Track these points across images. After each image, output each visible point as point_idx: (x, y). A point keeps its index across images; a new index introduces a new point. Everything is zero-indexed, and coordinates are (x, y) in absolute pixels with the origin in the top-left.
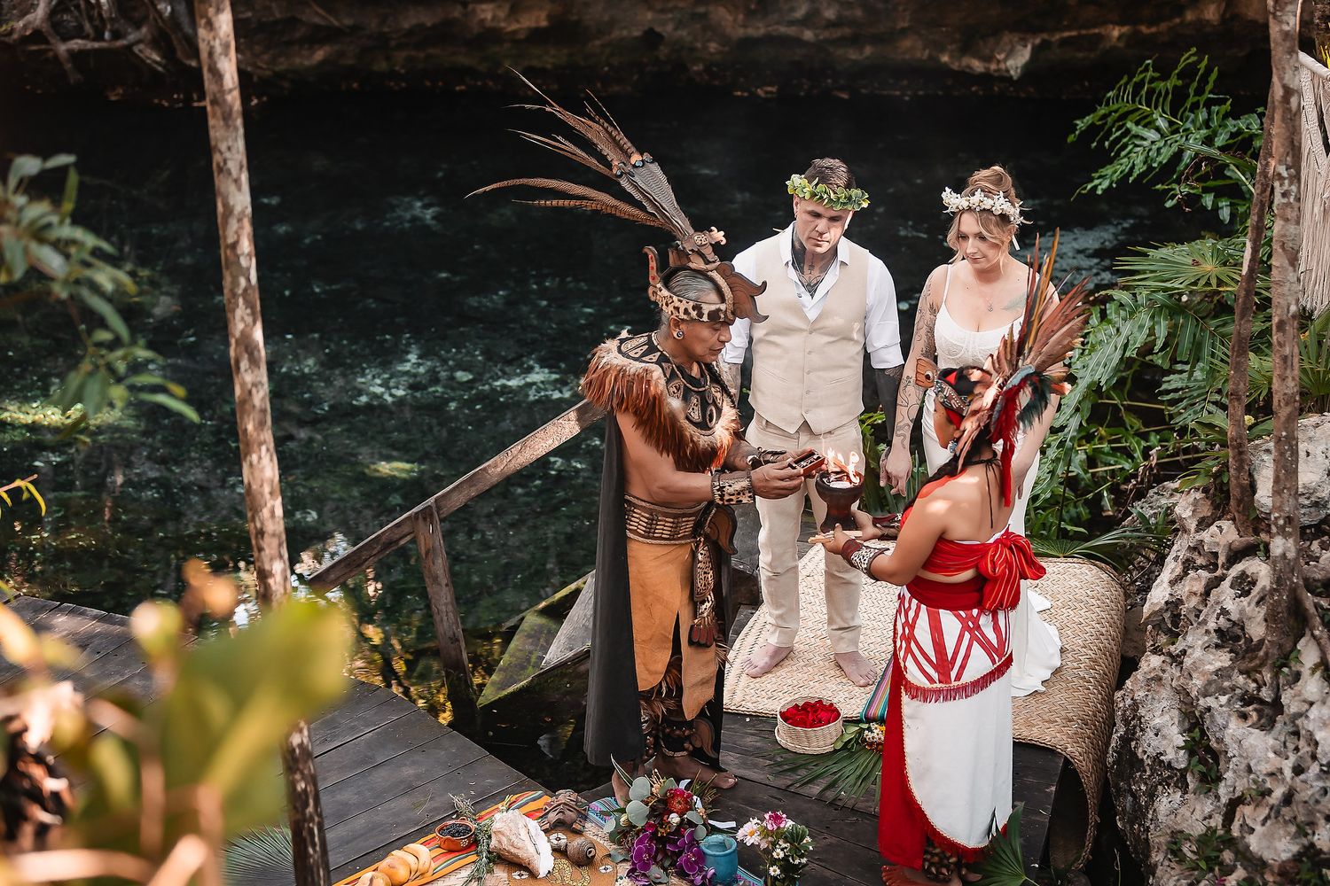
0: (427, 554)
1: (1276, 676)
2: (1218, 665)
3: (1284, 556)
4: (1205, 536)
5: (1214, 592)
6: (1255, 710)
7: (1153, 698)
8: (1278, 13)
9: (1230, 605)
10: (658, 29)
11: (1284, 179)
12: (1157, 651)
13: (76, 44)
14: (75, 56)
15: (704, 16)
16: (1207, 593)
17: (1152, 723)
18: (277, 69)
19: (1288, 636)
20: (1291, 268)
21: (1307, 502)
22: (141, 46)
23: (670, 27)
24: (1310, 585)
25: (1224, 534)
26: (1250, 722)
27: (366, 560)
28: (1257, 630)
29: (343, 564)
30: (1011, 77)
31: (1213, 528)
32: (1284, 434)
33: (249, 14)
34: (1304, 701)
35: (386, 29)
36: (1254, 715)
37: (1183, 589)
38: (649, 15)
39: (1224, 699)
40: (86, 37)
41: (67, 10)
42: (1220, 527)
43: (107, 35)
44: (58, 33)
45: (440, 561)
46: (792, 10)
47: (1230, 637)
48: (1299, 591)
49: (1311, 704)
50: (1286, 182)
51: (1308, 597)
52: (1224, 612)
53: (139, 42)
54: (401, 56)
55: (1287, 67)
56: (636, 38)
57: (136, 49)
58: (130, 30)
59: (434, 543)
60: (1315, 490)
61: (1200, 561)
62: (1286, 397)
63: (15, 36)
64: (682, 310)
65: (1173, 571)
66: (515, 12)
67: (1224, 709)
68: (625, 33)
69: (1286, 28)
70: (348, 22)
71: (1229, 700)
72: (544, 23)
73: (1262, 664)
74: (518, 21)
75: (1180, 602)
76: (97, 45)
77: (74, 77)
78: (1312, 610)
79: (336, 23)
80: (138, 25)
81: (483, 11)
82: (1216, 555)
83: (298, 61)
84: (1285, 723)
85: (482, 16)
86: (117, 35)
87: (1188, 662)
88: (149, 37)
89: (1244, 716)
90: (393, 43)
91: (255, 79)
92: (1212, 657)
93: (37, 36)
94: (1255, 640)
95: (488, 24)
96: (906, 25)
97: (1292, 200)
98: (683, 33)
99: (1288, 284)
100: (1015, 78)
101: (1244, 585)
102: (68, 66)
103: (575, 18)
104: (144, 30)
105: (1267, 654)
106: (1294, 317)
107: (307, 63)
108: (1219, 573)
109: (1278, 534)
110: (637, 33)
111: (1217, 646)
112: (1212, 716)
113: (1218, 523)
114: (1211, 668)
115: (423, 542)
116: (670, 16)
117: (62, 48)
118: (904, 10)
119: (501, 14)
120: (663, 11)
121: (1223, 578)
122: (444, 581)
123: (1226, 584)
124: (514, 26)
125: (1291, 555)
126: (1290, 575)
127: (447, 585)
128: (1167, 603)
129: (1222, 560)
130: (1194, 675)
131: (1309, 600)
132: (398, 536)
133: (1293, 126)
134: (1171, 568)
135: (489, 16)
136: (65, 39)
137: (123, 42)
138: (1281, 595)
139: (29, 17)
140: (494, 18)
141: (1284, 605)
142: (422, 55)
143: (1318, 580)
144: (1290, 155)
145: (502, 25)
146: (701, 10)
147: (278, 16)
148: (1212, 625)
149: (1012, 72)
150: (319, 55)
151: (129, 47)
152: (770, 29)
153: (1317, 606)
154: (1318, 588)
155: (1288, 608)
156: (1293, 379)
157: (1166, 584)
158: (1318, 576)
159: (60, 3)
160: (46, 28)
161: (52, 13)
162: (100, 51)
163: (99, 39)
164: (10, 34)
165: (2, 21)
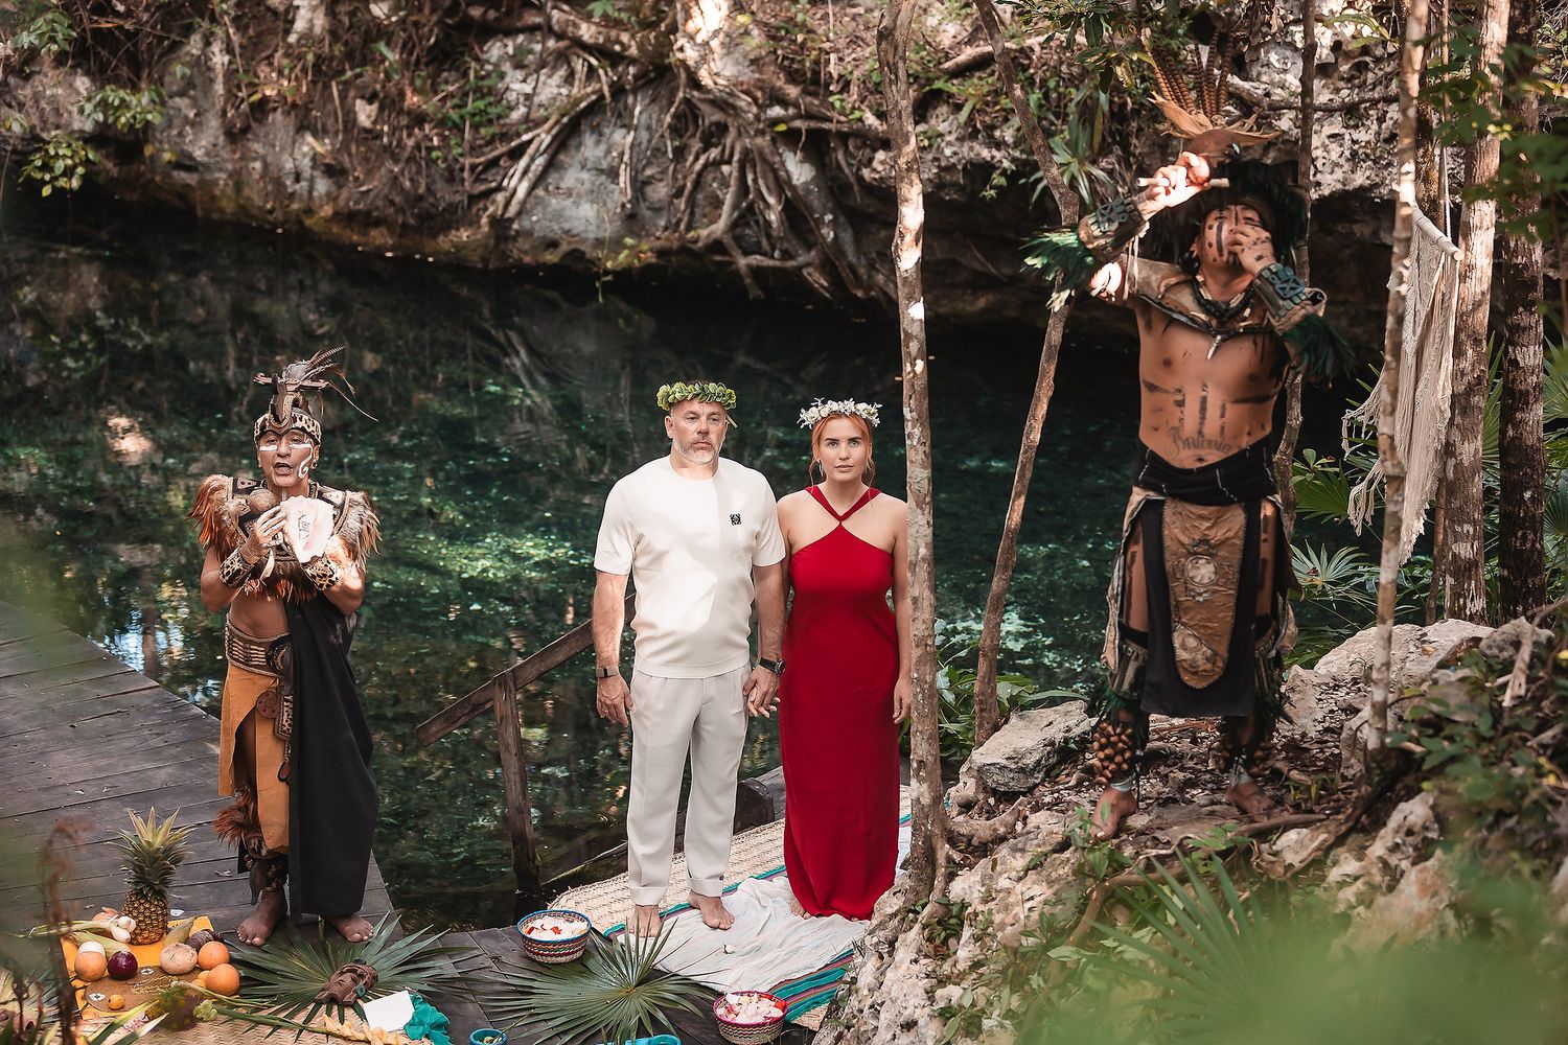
0: (502, 720)
3: (918, 800)
13: (756, 260)
14: (757, 272)
18: (940, 310)
21: (1014, 766)
22: (811, 270)
40: (764, 254)
41: (748, 225)
43: (777, 254)
44: (740, 247)
51: (944, 848)
53: (808, 265)
57: (805, 272)
58: (801, 252)
59: (507, 710)
60: (1024, 756)
63: (700, 244)
76: (771, 263)
77: (755, 293)
80: (809, 247)
83: (960, 306)
86: (787, 255)
88: (818, 261)
89: (881, 957)
93: (716, 246)
102: (748, 281)
104: (813, 253)
106: (924, 559)
107: (968, 308)
109: (914, 777)
117: (743, 262)
125: (926, 801)
126: (925, 821)
136: (746, 253)
137: (791, 264)
139: (713, 227)
142: (1086, 317)
147: (939, 256)
150: (982, 302)
151: (800, 268)
159: (741, 217)
160: (727, 240)
161: (733, 226)
162: (774, 269)
163: (772, 257)
164: (696, 241)
165: (689, 228)
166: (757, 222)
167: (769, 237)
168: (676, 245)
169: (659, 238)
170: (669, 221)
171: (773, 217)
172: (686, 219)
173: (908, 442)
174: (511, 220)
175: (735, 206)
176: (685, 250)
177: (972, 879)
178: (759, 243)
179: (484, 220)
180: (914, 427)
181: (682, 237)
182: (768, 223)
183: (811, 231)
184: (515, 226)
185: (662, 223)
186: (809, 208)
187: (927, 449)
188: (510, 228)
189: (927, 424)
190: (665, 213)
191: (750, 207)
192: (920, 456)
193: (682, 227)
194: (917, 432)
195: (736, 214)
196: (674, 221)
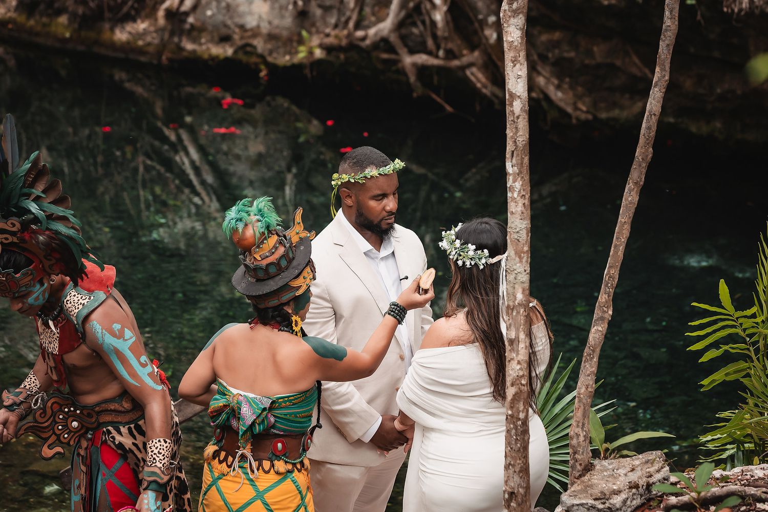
13: (422, 58)
14: (422, 70)
22: (474, 70)
33: (572, 54)
40: (430, 53)
41: (414, 24)
43: (441, 53)
44: (406, 45)
53: (471, 65)
57: (468, 73)
58: (465, 52)
63: (368, 42)
76: (436, 62)
80: (472, 48)
86: (451, 55)
88: (480, 62)
91: (574, 121)
93: (383, 43)
102: (413, 79)
104: (476, 54)
136: (412, 52)
137: (456, 63)
139: (381, 26)
151: (463, 68)
159: (408, 16)
160: (393, 38)
161: (400, 26)
162: (439, 69)
163: (437, 57)
164: (364, 39)
165: (358, 26)
166: (423, 22)
167: (435, 37)
168: (344, 42)
169: (328, 35)
170: (338, 20)
171: (438, 17)
172: (355, 17)
173: (509, 195)
174: (187, 14)
175: (403, 6)
176: (353, 46)
178: (424, 43)
179: (161, 13)
180: (514, 181)
181: (349, 35)
182: (433, 23)
183: (475, 32)
184: (191, 20)
185: (333, 21)
186: (475, 10)
187: (527, 202)
188: (185, 21)
189: (527, 178)
190: (335, 12)
191: (418, 9)
192: (520, 208)
193: (351, 24)
194: (518, 185)
195: (403, 14)
196: (343, 19)
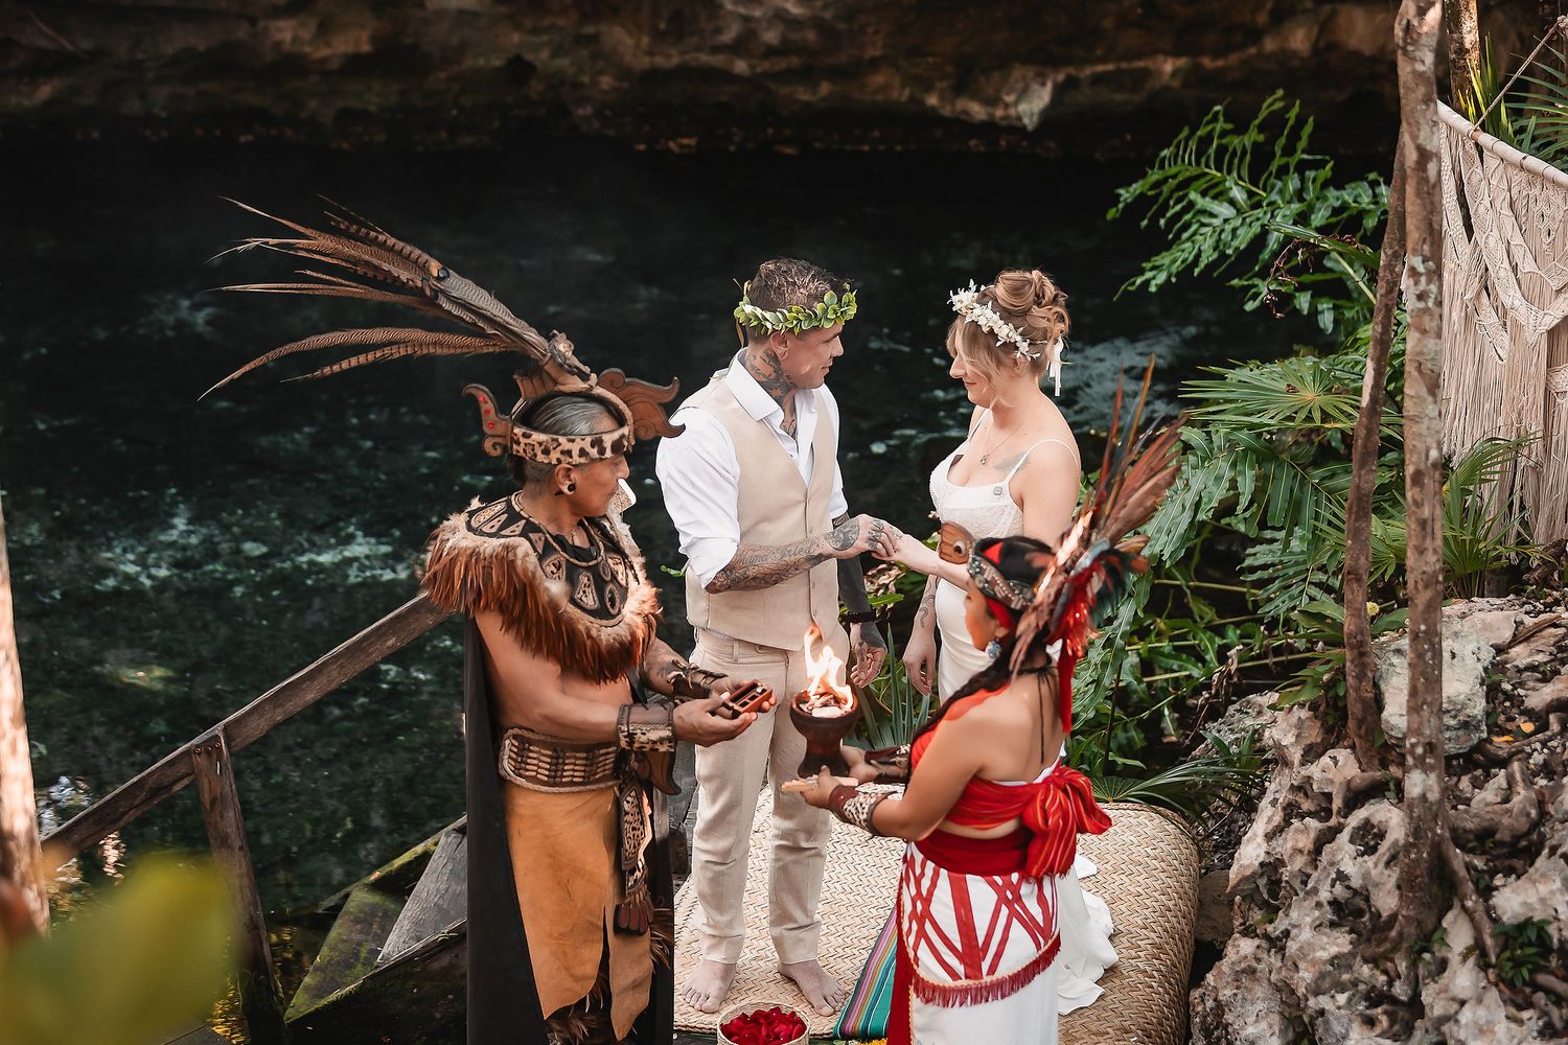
0: (213, 801)
1: (1413, 966)
2: (1334, 950)
3: (1423, 797)
4: (1315, 770)
5: (1327, 848)
6: (1385, 1012)
7: (1244, 999)
8: (1410, 48)
9: (1348, 867)
10: (529, 57)
11: (1420, 275)
12: (1248, 932)
15: (594, 39)
16: (1317, 850)
17: (1244, 1034)
19: (1430, 908)
20: (1430, 399)
21: (1453, 722)
23: (544, 55)
24: (1459, 838)
25: (1340, 768)
26: (1378, 1030)
27: (125, 813)
28: (1386, 901)
29: (91, 820)
30: (1024, 127)
31: (1325, 760)
32: (1423, 627)
34: (1453, 999)
35: (140, 56)
36: (1384, 1020)
37: (1285, 845)
38: (516, 37)
39: (1342, 998)
42: (1334, 758)
45: (231, 814)
46: (718, 31)
47: (1349, 911)
48: (1444, 847)
49: (1462, 1003)
50: (1423, 279)
51: (1456, 855)
52: (1342, 877)
54: (160, 94)
55: (1422, 121)
56: (497, 69)
59: (223, 788)
60: (1464, 706)
61: (1306, 805)
62: (1425, 577)
64: (575, 453)
65: (1270, 820)
66: (325, 29)
67: (1343, 1012)
68: (481, 62)
69: (1420, 67)
70: (86, 44)
71: (1350, 1000)
72: (366, 48)
73: (1395, 948)
74: (328, 44)
75: (1280, 863)
78: (1463, 873)
79: (69, 47)
81: (279, 30)
82: (1328, 797)
83: (14, 100)
84: (1427, 1031)
85: (278, 37)
87: (1292, 947)
89: (1370, 1022)
90: (150, 75)
92: (1325, 939)
94: (1385, 914)
95: (287, 47)
96: (878, 53)
97: (1430, 304)
98: (563, 63)
99: (1426, 421)
100: (1030, 128)
101: (1369, 839)
103: (409, 41)
105: (1401, 934)
106: (1435, 466)
107: (26, 103)
108: (1333, 822)
109: (1416, 766)
110: (497, 62)
111: (1333, 925)
112: (1327, 1022)
113: (1331, 752)
114: (1324, 955)
115: (206, 787)
116: (545, 38)
118: (876, 33)
119: (306, 34)
120: (535, 31)
121: (1339, 829)
122: (237, 843)
123: (1344, 836)
124: (324, 52)
125: (1433, 796)
126: (1432, 824)
127: (241, 848)
128: (1262, 864)
129: (1337, 803)
130: (1302, 965)
131: (1458, 858)
132: (171, 779)
133: (1432, 203)
134: (1267, 815)
135: (288, 36)
138: (1419, 852)
140: (295, 39)
141: (1424, 865)
142: (192, 92)
143: (1471, 831)
144: (1428, 242)
145: (307, 49)
146: (590, 30)
148: (1324, 895)
149: (1026, 121)
150: (45, 91)
152: (687, 57)
153: (1469, 867)
154: (1469, 841)
155: (1430, 871)
156: (1435, 551)
157: (1260, 839)
158: (1469, 825)
177: (1543, 889)
